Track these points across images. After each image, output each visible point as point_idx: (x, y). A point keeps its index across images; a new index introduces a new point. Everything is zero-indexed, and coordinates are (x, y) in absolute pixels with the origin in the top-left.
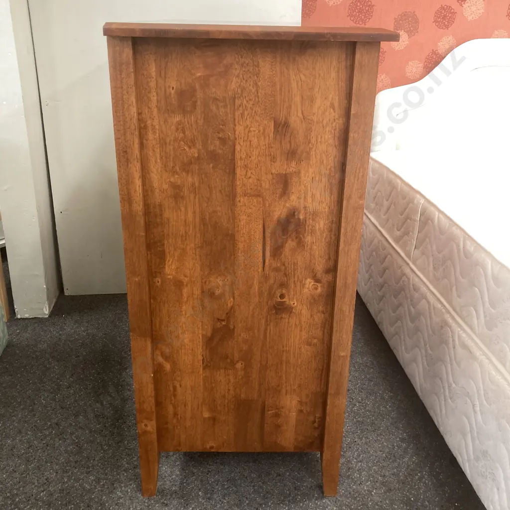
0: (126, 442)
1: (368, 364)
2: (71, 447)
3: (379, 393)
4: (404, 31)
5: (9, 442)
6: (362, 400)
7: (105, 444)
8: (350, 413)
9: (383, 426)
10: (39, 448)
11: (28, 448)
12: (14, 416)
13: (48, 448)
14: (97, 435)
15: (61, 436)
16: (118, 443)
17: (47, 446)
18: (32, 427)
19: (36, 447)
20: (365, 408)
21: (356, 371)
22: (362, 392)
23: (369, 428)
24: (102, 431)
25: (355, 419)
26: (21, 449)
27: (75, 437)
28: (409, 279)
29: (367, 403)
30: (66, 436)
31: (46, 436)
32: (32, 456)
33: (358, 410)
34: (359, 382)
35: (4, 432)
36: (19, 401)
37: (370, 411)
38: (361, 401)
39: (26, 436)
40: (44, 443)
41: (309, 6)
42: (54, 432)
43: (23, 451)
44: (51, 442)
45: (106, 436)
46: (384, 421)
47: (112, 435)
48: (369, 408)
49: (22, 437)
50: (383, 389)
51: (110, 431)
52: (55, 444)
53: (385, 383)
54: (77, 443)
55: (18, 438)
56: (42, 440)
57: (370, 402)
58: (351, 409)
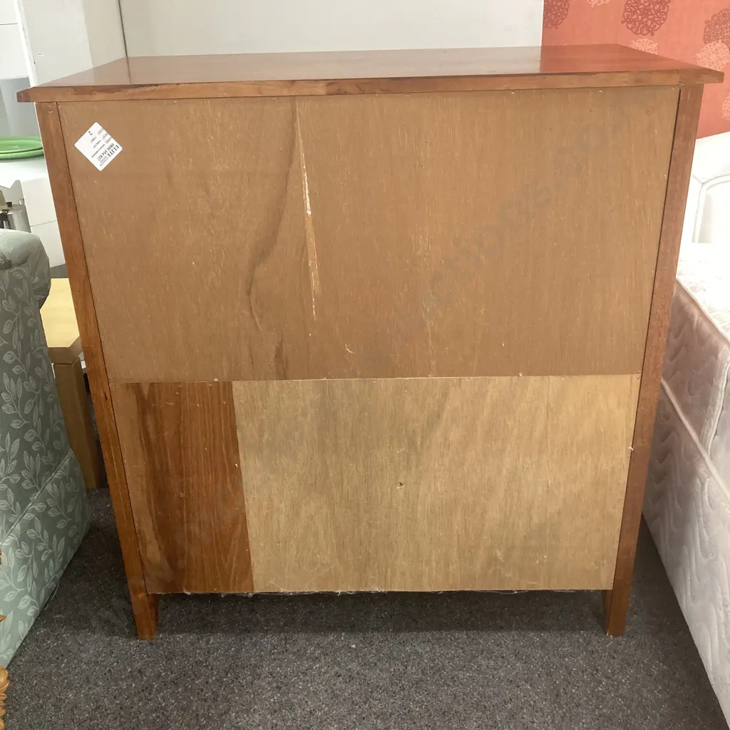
0: (234, 714)
2: (154, 715)
4: (723, 42)
5: (70, 696)
6: (613, 673)
7: (203, 715)
8: (590, 697)
10: (109, 712)
11: (95, 710)
12: (83, 651)
13: (122, 713)
14: (194, 697)
15: (142, 693)
16: (222, 714)
17: (121, 708)
18: (105, 674)
19: (106, 710)
20: (617, 690)
22: (614, 658)
24: (202, 690)
26: (85, 710)
27: (163, 698)
28: (703, 484)
29: (621, 682)
30: (150, 694)
31: (121, 692)
32: (98, 725)
33: (604, 693)
35: (66, 678)
37: (624, 697)
38: (610, 675)
39: (94, 689)
40: (118, 704)
41: (556, 8)
42: (134, 685)
43: (87, 715)
44: (128, 703)
45: (205, 701)
46: (647, 719)
47: (215, 700)
48: (624, 690)
49: (90, 688)
50: (651, 654)
51: (213, 692)
52: (132, 708)
53: (656, 644)
54: (163, 708)
55: (84, 691)
56: (115, 697)
57: (626, 679)
58: (593, 691)
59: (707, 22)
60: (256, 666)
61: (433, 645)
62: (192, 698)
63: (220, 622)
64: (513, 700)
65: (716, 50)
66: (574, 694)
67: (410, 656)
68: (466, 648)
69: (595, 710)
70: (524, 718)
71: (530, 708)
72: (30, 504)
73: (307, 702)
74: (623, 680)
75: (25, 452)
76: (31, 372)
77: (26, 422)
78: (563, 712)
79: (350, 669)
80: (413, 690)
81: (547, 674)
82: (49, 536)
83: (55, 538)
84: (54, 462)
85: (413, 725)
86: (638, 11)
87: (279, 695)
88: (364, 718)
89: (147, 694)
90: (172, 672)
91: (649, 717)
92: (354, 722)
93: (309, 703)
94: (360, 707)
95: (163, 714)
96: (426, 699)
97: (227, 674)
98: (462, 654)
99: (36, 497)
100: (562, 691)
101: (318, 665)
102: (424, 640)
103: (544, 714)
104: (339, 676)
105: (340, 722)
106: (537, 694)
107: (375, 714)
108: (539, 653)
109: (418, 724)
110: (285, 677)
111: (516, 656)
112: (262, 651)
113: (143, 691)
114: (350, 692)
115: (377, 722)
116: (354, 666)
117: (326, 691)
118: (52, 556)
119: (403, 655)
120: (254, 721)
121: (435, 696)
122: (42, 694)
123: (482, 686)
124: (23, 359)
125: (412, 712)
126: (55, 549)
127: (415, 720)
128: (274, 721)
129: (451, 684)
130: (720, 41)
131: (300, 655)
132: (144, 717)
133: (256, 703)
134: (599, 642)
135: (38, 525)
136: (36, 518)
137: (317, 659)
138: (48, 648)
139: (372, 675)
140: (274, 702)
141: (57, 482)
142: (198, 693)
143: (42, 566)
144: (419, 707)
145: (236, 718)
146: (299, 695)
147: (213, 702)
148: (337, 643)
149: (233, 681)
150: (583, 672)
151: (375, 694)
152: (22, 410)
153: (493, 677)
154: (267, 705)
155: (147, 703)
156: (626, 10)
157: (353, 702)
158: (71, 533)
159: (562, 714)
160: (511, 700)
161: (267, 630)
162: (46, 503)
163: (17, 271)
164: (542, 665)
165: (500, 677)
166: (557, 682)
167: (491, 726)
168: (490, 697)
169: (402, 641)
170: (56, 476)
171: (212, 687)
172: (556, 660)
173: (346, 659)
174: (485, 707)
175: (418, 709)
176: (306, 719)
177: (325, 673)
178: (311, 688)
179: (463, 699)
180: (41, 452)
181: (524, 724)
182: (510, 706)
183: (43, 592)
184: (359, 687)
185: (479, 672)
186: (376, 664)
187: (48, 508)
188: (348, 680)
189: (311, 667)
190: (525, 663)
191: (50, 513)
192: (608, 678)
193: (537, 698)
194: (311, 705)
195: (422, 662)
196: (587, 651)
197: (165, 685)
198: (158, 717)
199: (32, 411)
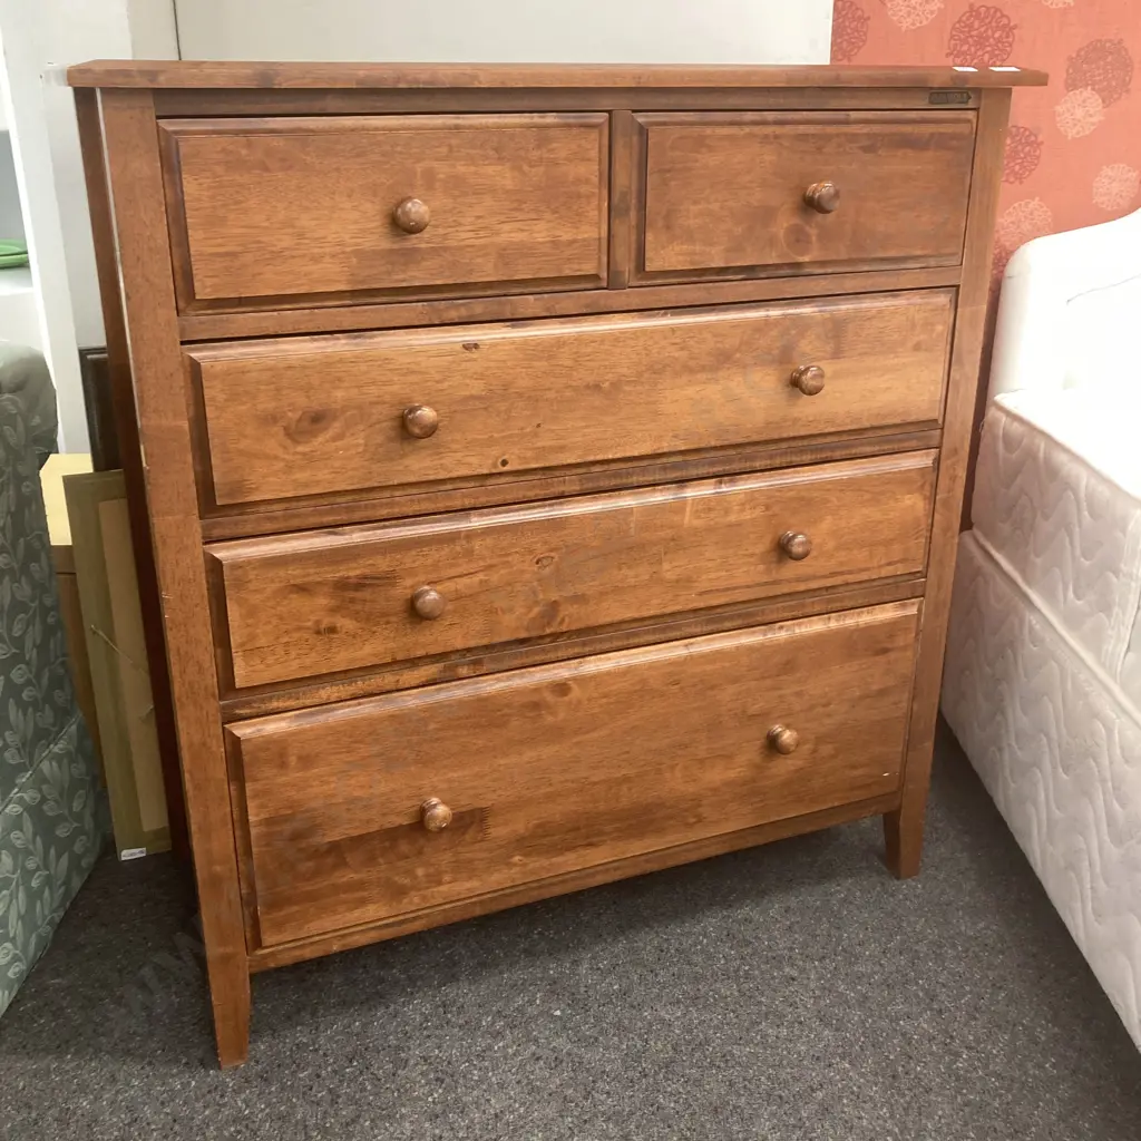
0: (367, 1123)
1: (990, 941)
2: (232, 1129)
3: (1023, 1025)
4: (1093, 89)
5: (84, 1104)
6: (977, 1041)
7: (316, 1127)
8: (946, 1077)
9: (1037, 1125)
10: (153, 1127)
11: (129, 1125)
12: (103, 1035)
13: (177, 1128)
14: (298, 1099)
15: (209, 1096)
16: (347, 1124)
17: (175, 1121)
19: (148, 1124)
20: (986, 1066)
21: (958, 958)
22: (975, 1019)
23: (999, 1124)
24: (311, 1088)
25: (959, 1098)
26: (112, 1126)
27: (244, 1101)
28: (1109, 731)
29: (991, 1053)
30: (222, 1096)
31: (173, 1095)
33: (967, 1071)
34: (968, 988)
35: (75, 1077)
36: (118, 993)
37: (999, 1076)
38: (973, 1045)
39: (126, 1092)
40: (168, 1114)
41: (849, 31)
42: (193, 1083)
43: (116, 1133)
44: (185, 1111)
45: (318, 1104)
46: (1038, 1106)
47: (334, 1102)
48: (997, 1066)
49: (117, 1092)
50: (1033, 1012)
51: (330, 1091)
52: (193, 1118)
53: (1037, 996)
54: (247, 1118)
55: (107, 1096)
56: (163, 1103)
57: (998, 1049)
58: (948, 1067)
59: (1070, 59)
60: (398, 1048)
61: (687, 1007)
62: (294, 1100)
63: (332, 983)
64: (825, 1086)
65: (1084, 101)
66: (921, 1072)
67: (651, 1025)
68: (740, 1011)
69: (956, 1097)
70: (845, 1113)
71: (851, 1097)
72: (16, 790)
73: (488, 1100)
74: (994, 1052)
75: (11, 700)
76: (25, 569)
77: (14, 651)
78: (906, 1102)
79: (555, 1047)
80: (661, 1076)
81: (873, 1046)
82: (44, 847)
83: (52, 851)
84: (54, 725)
85: (667, 1130)
86: (970, 40)
87: (440, 1091)
88: (585, 1121)
89: (218, 1097)
90: (257, 1062)
91: (1041, 1104)
92: (570, 1128)
93: (493, 1101)
94: (577, 1105)
95: (247, 1126)
96: (684, 1088)
97: (351, 1062)
98: (735, 1020)
99: (24, 780)
100: (900, 1069)
101: (501, 1044)
102: (672, 1000)
103: (875, 1106)
104: (538, 1059)
105: (546, 1128)
106: (862, 1075)
107: (603, 1113)
108: (856, 1015)
109: (676, 1128)
110: (449, 1063)
111: (821, 1020)
112: (407, 1024)
113: (209, 1092)
114: (558, 1082)
115: (608, 1128)
116: (561, 1043)
117: (518, 1082)
118: (48, 881)
119: (639, 1024)
120: (403, 1133)
121: (698, 1083)
122: (34, 1103)
123: (773, 1066)
124: (14, 545)
125: (663, 1109)
126: (52, 872)
127: (670, 1122)
128: (437, 1131)
129: (722, 1065)
130: (1089, 88)
131: (470, 1028)
132: (215, 1133)
133: (404, 1105)
134: (949, 997)
135: (28, 825)
136: (25, 814)
137: (498, 1035)
138: (40, 1031)
139: (591, 1056)
140: (433, 1102)
141: (58, 758)
142: (304, 1093)
143: (33, 896)
144: (675, 1102)
145: (372, 1128)
146: (473, 1089)
147: (332, 1105)
148: (529, 1009)
149: (361, 1072)
150: (929, 1041)
151: (600, 1084)
152: (10, 629)
153: (789, 1053)
154: (422, 1107)
155: (220, 1111)
156: (952, 37)
157: (565, 1097)
158: (78, 848)
159: (905, 1105)
160: (821, 1085)
161: (412, 993)
162: (40, 790)
163: (8, 399)
164: (863, 1032)
165: (799, 1053)
166: (891, 1057)
167: (794, 1126)
168: (786, 1082)
169: (635, 1003)
170: (56, 749)
171: (327, 1082)
172: (884, 1024)
173: (547, 1033)
174: (781, 1097)
175: (672, 1105)
176: (490, 1127)
177: (514, 1055)
178: (494, 1079)
179: (745, 1087)
180: (36, 705)
181: (846, 1122)
182: (820, 1095)
183: (33, 940)
184: (572, 1075)
185: (764, 1044)
186: (596, 1039)
187: (44, 800)
188: (553, 1065)
189: (490, 1048)
190: (837, 1030)
191: (45, 807)
192: (969, 1048)
193: (862, 1080)
194: (496, 1104)
195: (671, 1034)
196: (932, 1010)
197: (247, 1081)
198: (239, 1132)
199: (25, 632)
